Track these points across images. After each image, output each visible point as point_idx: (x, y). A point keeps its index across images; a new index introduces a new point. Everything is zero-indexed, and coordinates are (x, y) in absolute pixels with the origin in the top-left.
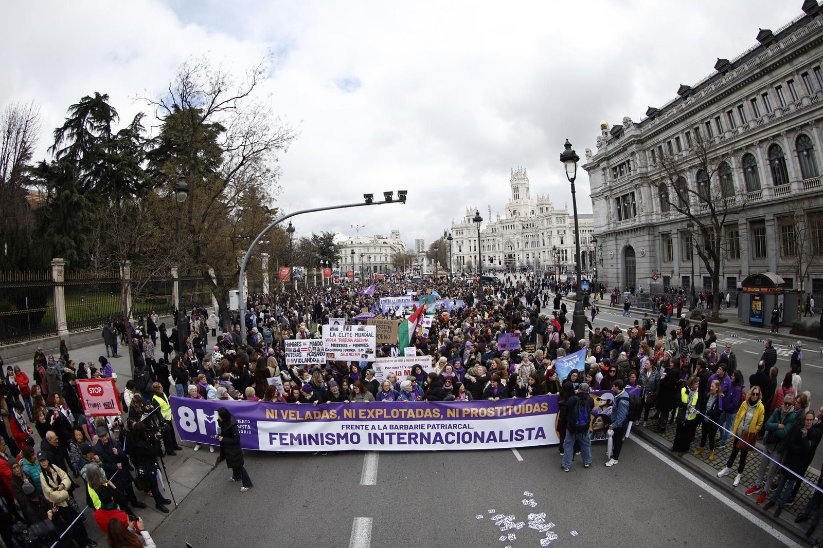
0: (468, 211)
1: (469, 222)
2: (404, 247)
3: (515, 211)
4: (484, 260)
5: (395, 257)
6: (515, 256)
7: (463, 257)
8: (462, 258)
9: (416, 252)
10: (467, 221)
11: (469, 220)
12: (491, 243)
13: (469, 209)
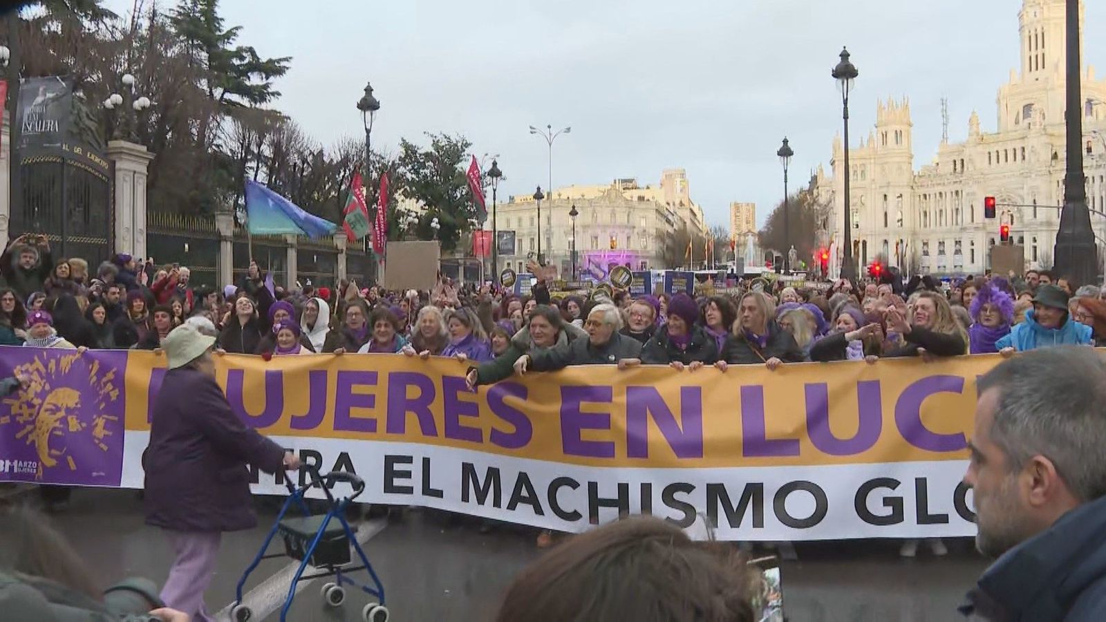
0: (880, 109)
1: (885, 142)
2: (699, 216)
3: (1028, 108)
4: (926, 253)
5: (668, 241)
6: (1021, 240)
7: (864, 243)
8: (861, 245)
9: (732, 234)
10: (878, 138)
11: (885, 136)
12: (948, 204)
13: (884, 104)
